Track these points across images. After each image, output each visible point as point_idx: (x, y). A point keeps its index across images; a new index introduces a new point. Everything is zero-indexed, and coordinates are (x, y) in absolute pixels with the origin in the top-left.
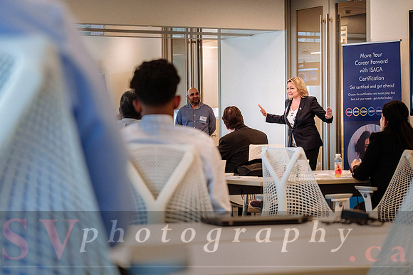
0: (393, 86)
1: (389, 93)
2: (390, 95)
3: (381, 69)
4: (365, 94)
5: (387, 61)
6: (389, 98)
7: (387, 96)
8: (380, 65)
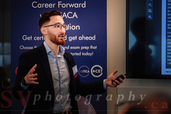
0: (94, 38)
1: (87, 48)
2: (90, 51)
3: (75, 15)
5: (84, 5)
6: (87, 54)
7: (85, 51)
8: (73, 10)
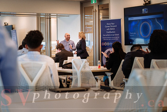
1: (117, 37)
3: (114, 29)
4: (109, 38)
